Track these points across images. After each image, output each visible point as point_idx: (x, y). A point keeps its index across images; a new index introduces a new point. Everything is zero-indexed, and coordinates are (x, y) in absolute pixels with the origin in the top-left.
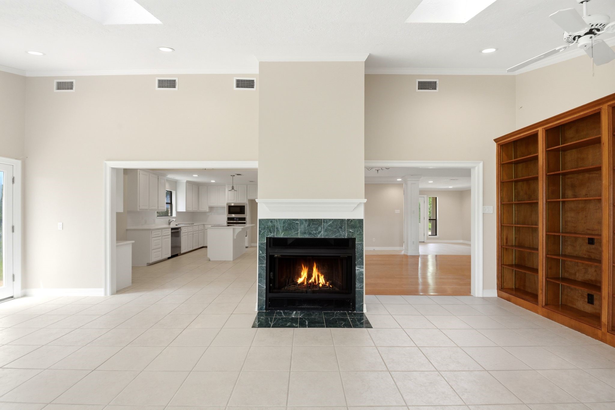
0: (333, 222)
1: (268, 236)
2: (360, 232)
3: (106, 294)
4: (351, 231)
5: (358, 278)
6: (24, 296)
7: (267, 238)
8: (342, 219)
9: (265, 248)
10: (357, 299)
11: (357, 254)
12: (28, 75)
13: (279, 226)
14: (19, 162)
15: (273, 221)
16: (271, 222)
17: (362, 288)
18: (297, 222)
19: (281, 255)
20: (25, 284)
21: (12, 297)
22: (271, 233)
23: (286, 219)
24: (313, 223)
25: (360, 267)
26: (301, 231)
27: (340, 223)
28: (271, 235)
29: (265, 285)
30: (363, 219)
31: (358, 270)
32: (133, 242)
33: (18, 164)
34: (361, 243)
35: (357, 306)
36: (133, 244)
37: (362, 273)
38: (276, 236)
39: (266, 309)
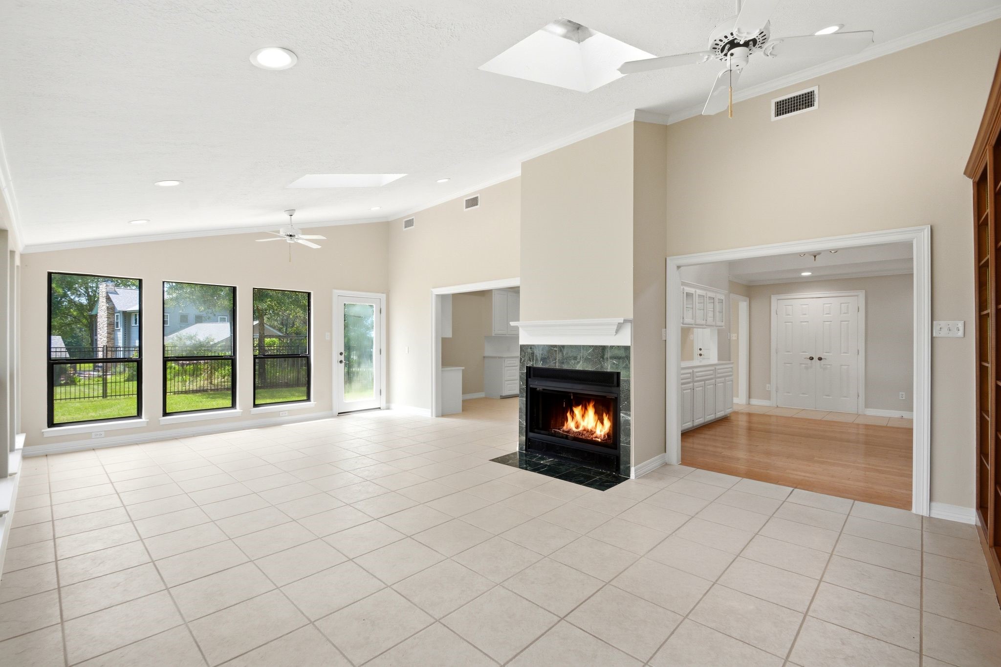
0: (593, 350)
1: (528, 365)
2: (627, 365)
3: (432, 416)
4: (615, 362)
5: (623, 428)
6: (388, 408)
7: (527, 367)
8: (604, 346)
9: (525, 378)
10: (623, 458)
11: (622, 396)
12: (390, 220)
13: (538, 353)
14: (384, 296)
15: (532, 347)
16: (531, 348)
17: (629, 443)
18: (555, 349)
19: (543, 389)
20: (388, 400)
21: (380, 408)
22: (530, 361)
23: (545, 345)
24: (572, 351)
25: (625, 414)
26: (559, 360)
27: (601, 351)
28: (530, 364)
29: (525, 422)
30: (630, 347)
31: (623, 417)
32: (463, 368)
33: (383, 297)
34: (628, 380)
35: (622, 467)
36: (463, 370)
37: (628, 423)
38: (535, 366)
39: (526, 450)
